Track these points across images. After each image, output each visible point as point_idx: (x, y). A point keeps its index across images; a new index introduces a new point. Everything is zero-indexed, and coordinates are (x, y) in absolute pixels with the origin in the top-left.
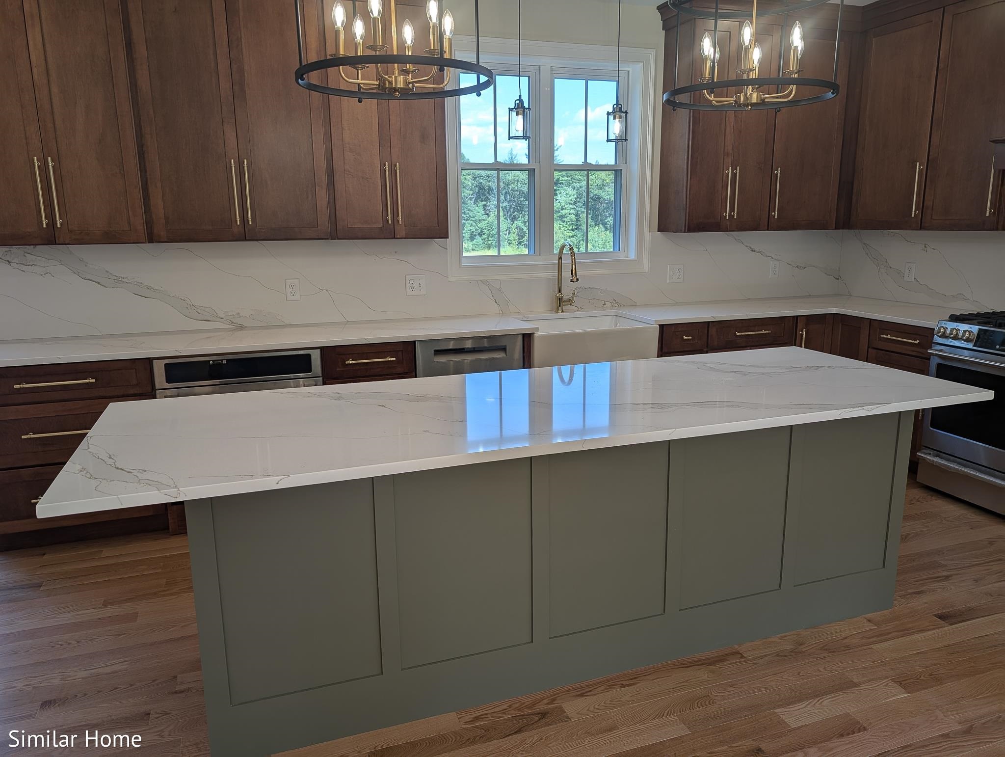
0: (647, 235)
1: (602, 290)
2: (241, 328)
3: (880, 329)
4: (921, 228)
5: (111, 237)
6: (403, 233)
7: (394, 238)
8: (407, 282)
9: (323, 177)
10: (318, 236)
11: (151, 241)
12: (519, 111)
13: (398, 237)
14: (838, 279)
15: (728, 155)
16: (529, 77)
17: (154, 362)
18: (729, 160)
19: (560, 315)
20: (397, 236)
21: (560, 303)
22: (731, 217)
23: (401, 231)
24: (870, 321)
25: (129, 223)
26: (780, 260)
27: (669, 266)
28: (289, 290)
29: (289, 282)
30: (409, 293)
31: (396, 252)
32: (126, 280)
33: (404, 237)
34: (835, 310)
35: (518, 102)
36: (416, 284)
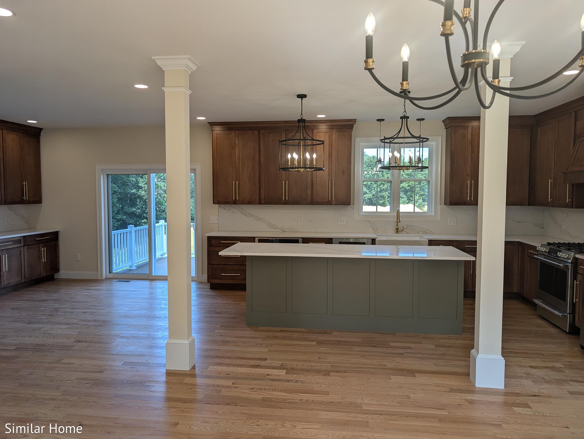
0: (439, 206)
1: (418, 227)
2: (284, 231)
5: (250, 203)
7: (331, 205)
8: (339, 220)
9: (310, 186)
10: (307, 204)
11: (260, 204)
12: (379, 162)
13: (333, 204)
14: (542, 228)
15: (468, 176)
17: (256, 238)
18: (469, 178)
19: (397, 234)
21: (397, 231)
23: (334, 202)
25: (255, 199)
27: (449, 219)
28: (300, 220)
29: (300, 218)
30: (340, 223)
32: (253, 215)
33: (335, 204)
34: (517, 240)
36: (342, 221)
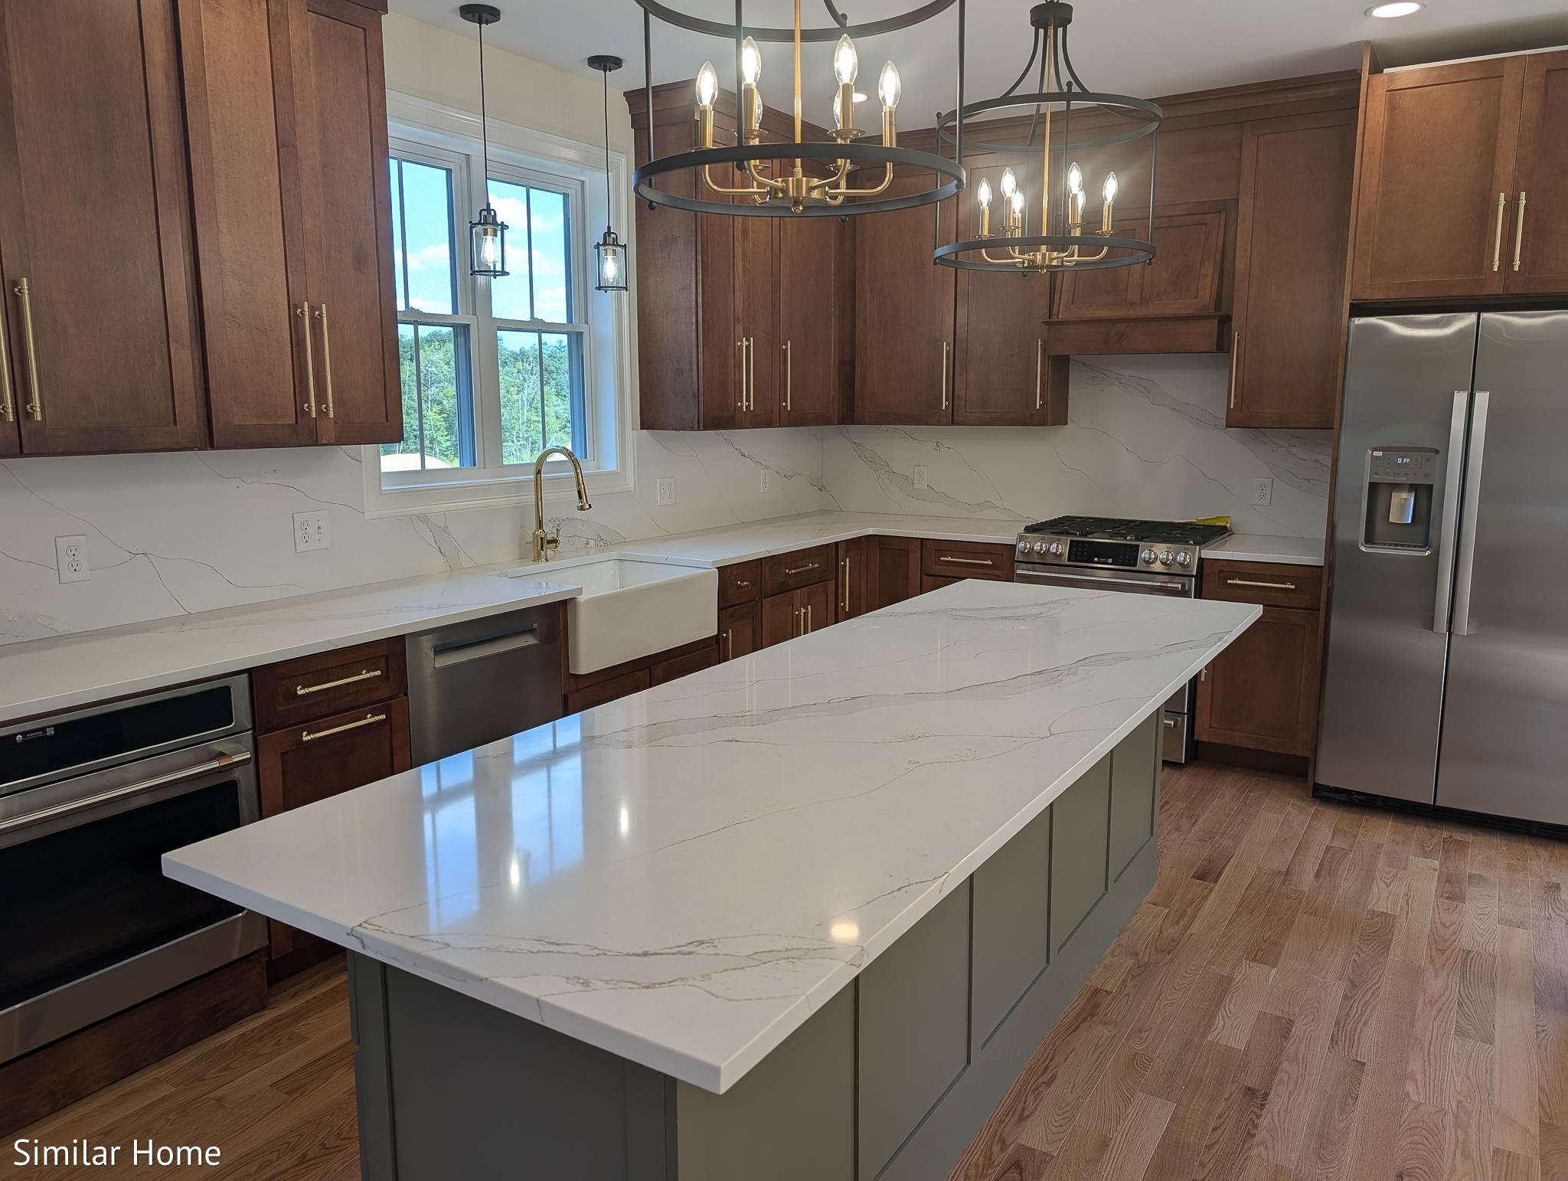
0: (630, 434)
1: (583, 522)
3: (936, 550)
4: (953, 423)
6: (331, 435)
7: (315, 444)
10: (178, 443)
12: (487, 229)
13: (324, 442)
14: (821, 490)
15: (738, 320)
16: (449, 171)
18: (740, 328)
19: (542, 566)
20: (321, 440)
21: (543, 545)
22: (748, 407)
23: (329, 431)
24: (922, 542)
26: (769, 468)
31: (275, 471)
33: (333, 441)
34: (871, 531)
35: (484, 213)
36: (312, 530)
